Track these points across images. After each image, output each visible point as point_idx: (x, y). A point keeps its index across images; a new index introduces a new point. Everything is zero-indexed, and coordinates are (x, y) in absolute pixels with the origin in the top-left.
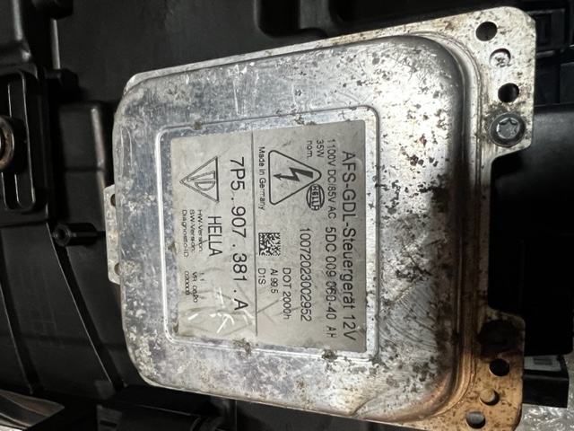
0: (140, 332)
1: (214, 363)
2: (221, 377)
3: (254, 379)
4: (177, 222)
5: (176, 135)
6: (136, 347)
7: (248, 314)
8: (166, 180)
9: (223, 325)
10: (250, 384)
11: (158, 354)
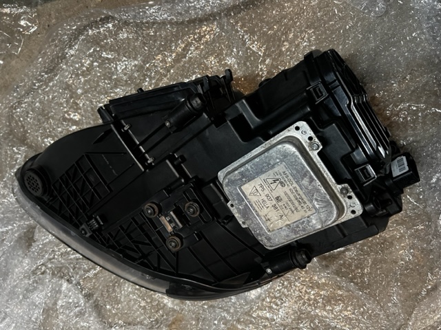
0: (261, 236)
1: (284, 233)
2: (288, 236)
3: (296, 232)
4: (254, 205)
5: (242, 185)
6: (262, 241)
7: (284, 218)
8: (245, 197)
9: (280, 223)
10: (295, 234)
11: (269, 239)
